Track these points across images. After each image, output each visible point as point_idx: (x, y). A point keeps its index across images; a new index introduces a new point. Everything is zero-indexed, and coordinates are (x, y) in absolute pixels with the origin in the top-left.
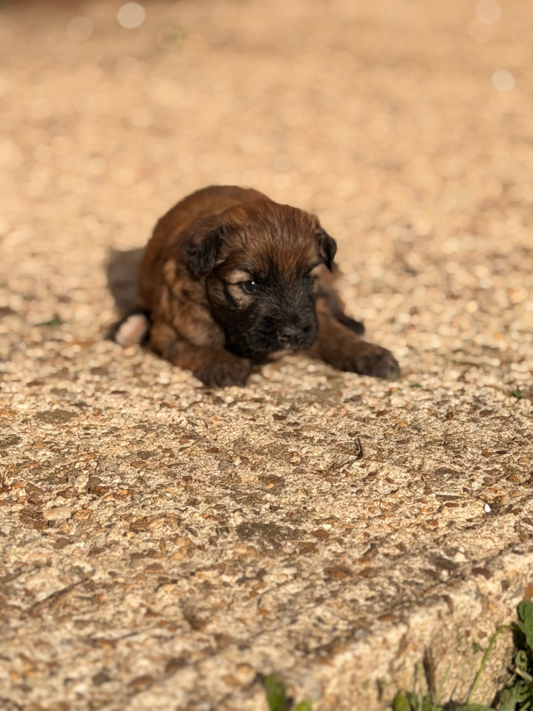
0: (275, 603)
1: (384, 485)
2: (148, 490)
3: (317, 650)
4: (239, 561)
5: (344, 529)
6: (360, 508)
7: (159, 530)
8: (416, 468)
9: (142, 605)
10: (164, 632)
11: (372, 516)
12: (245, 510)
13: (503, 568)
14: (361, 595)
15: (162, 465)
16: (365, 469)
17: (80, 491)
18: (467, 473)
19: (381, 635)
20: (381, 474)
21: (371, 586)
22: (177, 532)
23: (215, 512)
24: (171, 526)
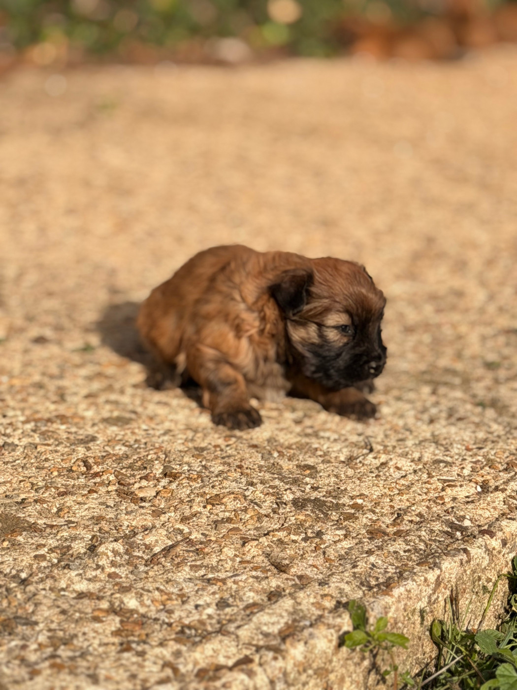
0: (336, 555)
1: (394, 472)
2: (213, 475)
3: (378, 585)
4: (300, 525)
5: (373, 503)
6: (382, 488)
7: (231, 504)
8: (416, 459)
9: (236, 556)
10: (259, 574)
11: (392, 494)
12: (294, 489)
13: (502, 530)
14: (400, 549)
15: (216, 458)
16: (377, 460)
17: (157, 476)
18: (458, 463)
19: (422, 576)
20: (391, 463)
21: (407, 542)
22: (245, 505)
23: (271, 491)
24: (240, 501)
